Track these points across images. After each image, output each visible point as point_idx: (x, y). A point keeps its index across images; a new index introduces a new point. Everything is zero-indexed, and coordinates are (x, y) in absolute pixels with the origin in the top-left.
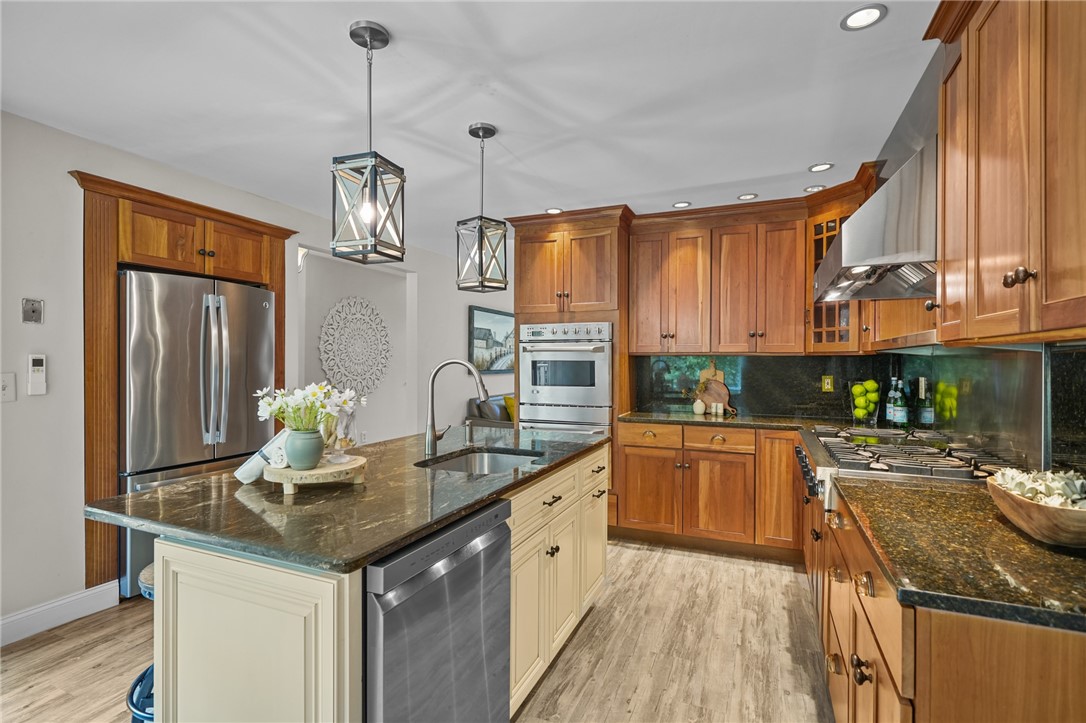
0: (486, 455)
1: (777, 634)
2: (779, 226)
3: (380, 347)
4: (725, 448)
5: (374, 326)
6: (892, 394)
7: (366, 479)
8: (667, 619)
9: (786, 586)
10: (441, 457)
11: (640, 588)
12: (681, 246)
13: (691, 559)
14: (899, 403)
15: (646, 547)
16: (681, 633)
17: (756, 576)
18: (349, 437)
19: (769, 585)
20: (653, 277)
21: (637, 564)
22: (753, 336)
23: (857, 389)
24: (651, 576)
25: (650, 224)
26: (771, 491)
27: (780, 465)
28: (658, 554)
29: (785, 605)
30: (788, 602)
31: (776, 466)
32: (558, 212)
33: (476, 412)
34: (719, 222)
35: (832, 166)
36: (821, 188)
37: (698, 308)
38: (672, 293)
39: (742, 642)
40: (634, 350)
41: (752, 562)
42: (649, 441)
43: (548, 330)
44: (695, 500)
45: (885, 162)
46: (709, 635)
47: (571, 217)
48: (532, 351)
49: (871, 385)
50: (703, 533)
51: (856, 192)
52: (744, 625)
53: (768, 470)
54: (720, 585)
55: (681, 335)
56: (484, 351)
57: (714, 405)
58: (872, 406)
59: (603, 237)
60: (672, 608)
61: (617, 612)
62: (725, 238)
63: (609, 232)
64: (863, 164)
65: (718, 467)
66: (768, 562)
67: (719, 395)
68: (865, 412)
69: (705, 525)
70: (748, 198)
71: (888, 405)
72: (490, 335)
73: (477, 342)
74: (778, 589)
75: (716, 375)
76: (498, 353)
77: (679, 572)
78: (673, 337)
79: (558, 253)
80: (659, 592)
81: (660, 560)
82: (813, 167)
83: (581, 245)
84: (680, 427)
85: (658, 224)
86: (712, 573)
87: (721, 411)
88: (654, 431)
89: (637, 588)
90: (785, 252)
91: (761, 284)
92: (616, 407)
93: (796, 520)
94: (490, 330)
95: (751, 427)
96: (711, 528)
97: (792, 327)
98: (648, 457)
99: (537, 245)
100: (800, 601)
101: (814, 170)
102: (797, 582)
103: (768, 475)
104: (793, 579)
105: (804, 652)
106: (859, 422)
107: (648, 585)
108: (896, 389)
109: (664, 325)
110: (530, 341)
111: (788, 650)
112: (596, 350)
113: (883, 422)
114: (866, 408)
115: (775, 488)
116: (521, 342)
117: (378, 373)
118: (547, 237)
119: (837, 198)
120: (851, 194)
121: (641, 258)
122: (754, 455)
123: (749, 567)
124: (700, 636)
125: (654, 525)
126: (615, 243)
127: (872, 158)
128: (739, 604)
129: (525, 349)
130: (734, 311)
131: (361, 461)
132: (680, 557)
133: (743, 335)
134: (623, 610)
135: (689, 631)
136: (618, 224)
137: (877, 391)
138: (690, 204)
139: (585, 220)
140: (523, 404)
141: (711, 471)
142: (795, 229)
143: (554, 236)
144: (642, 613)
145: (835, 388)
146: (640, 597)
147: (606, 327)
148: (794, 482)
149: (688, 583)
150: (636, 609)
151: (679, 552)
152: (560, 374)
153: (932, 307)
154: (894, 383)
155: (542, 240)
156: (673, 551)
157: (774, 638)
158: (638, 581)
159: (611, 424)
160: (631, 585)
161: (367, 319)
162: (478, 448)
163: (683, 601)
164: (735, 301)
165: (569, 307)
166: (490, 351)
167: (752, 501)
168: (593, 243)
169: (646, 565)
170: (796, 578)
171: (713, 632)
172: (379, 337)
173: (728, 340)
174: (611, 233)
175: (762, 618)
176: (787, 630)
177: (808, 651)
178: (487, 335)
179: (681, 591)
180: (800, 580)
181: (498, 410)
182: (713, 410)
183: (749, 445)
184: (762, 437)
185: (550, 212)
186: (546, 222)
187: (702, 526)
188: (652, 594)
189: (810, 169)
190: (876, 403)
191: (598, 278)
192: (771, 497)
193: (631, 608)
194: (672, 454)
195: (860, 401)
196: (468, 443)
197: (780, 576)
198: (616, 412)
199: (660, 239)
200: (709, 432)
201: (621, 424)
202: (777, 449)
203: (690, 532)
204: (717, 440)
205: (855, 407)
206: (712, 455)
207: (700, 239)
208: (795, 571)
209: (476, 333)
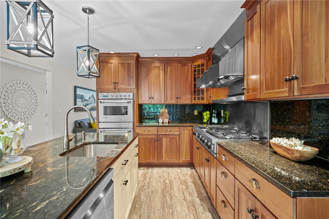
0: (92, 145)
1: (193, 192)
2: (184, 65)
3: (33, 101)
4: (171, 133)
5: (30, 93)
6: (213, 115)
7: (32, 169)
8: (159, 194)
9: (190, 174)
10: (72, 149)
11: (148, 184)
12: (155, 69)
13: (161, 170)
14: (216, 117)
15: (146, 168)
16: (165, 199)
17: (181, 173)
18: (20, 147)
19: (185, 175)
20: (146, 78)
21: (145, 175)
22: (177, 98)
23: (205, 114)
24: (150, 179)
25: (145, 61)
26: (184, 146)
27: (186, 138)
28: (150, 170)
29: (192, 181)
30: (192, 180)
31: (185, 138)
32: (113, 52)
33: (78, 125)
34: (167, 62)
35: (202, 47)
36: (196, 55)
37: (160, 89)
38: (152, 84)
39: (184, 197)
40: (140, 102)
41: (179, 168)
42: (146, 133)
43: (110, 95)
44: (161, 151)
45: (215, 48)
46: (174, 197)
47: (119, 55)
48: (103, 103)
49: (208, 112)
50: (164, 161)
51: (205, 57)
52: (183, 191)
53: (183, 139)
54: (172, 178)
55: (155, 98)
56: (81, 103)
57: (165, 120)
58: (208, 118)
59: (130, 63)
60: (160, 190)
61: (142, 196)
62: (168, 67)
63: (132, 62)
64: (209, 48)
65: (168, 139)
66: (183, 167)
67: (166, 117)
68: (206, 120)
69: (165, 159)
70: (176, 55)
71: (212, 118)
72: (83, 97)
73: (77, 100)
74: (189, 176)
75: (165, 110)
76: (86, 104)
77: (158, 176)
78: (153, 98)
79: (113, 67)
80: (154, 184)
81: (152, 172)
82: (197, 47)
83: (122, 65)
84: (157, 127)
85: (147, 61)
86: (168, 174)
87: (167, 122)
88: (148, 129)
89: (146, 184)
90: (186, 73)
91: (179, 82)
92: (135, 122)
93: (191, 153)
94: (83, 95)
95: (178, 126)
96: (167, 159)
97: (188, 96)
98: (146, 138)
99: (105, 64)
100: (195, 179)
101: (197, 48)
102: (192, 173)
103: (183, 141)
104: (191, 172)
105: (202, 196)
106: (205, 123)
107: (150, 182)
108: (215, 114)
109: (150, 94)
110: (103, 99)
111: (198, 197)
112: (128, 102)
113: (211, 123)
114: (207, 119)
115: (185, 145)
116: (99, 99)
117: (32, 112)
118: (109, 61)
119: (200, 58)
120: (204, 57)
121: (142, 72)
122: (179, 135)
123: (178, 170)
124: (171, 199)
125: (149, 161)
126: (134, 66)
127: (212, 47)
128: (179, 183)
129: (101, 102)
130: (171, 91)
131: (29, 159)
132: (157, 170)
133: (174, 98)
134: (144, 194)
135: (167, 197)
136: (135, 59)
137: (209, 114)
138: (159, 55)
139: (124, 56)
140: (100, 122)
141: (166, 141)
142: (188, 66)
143: (112, 61)
144: (151, 194)
145: (198, 114)
146: (148, 188)
147: (131, 94)
148: (190, 142)
149: (162, 179)
150: (148, 193)
151: (157, 168)
152: (108, 111)
153: (243, 89)
154: (214, 112)
155: (107, 62)
156: (155, 168)
157: (193, 194)
158: (146, 181)
159: (133, 128)
160: (144, 184)
161: (26, 90)
162: (88, 143)
163: (163, 186)
164: (171, 87)
165: (118, 87)
166: (83, 103)
167: (179, 149)
168: (126, 65)
169: (147, 175)
170: (192, 171)
171: (175, 196)
172: (33, 97)
173: (170, 99)
174: (133, 62)
175: (187, 188)
176: (195, 190)
177: (203, 196)
178: (82, 97)
179: (161, 183)
180: (193, 172)
181: (87, 124)
182: (165, 122)
183: (178, 132)
184: (181, 129)
185: (110, 52)
186: (109, 56)
187: (164, 159)
188: (152, 185)
189: (196, 48)
190: (209, 118)
191: (128, 77)
192: (184, 147)
193: (146, 193)
194: (154, 136)
195: (205, 117)
196: (83, 141)
197: (188, 171)
198: (135, 124)
199: (148, 66)
200: (166, 129)
201: (137, 128)
202: (185, 133)
203: (160, 161)
204: (168, 131)
205: (204, 119)
206: (167, 136)
207: (161, 67)
208: (191, 169)
209: (77, 96)
